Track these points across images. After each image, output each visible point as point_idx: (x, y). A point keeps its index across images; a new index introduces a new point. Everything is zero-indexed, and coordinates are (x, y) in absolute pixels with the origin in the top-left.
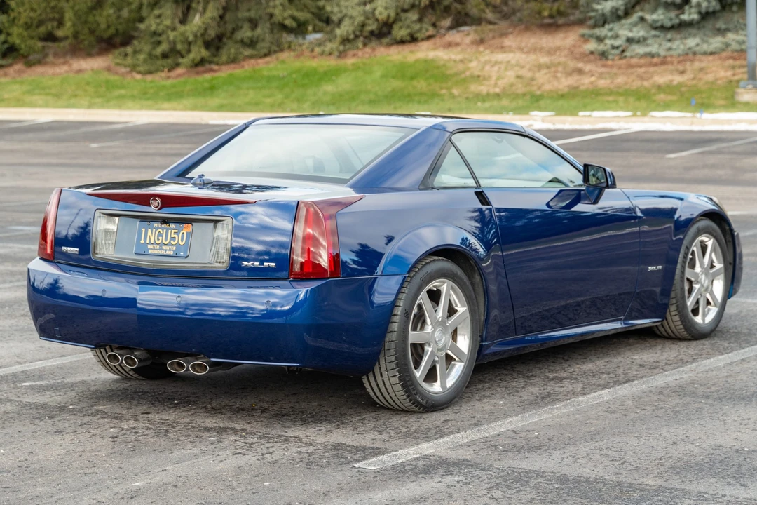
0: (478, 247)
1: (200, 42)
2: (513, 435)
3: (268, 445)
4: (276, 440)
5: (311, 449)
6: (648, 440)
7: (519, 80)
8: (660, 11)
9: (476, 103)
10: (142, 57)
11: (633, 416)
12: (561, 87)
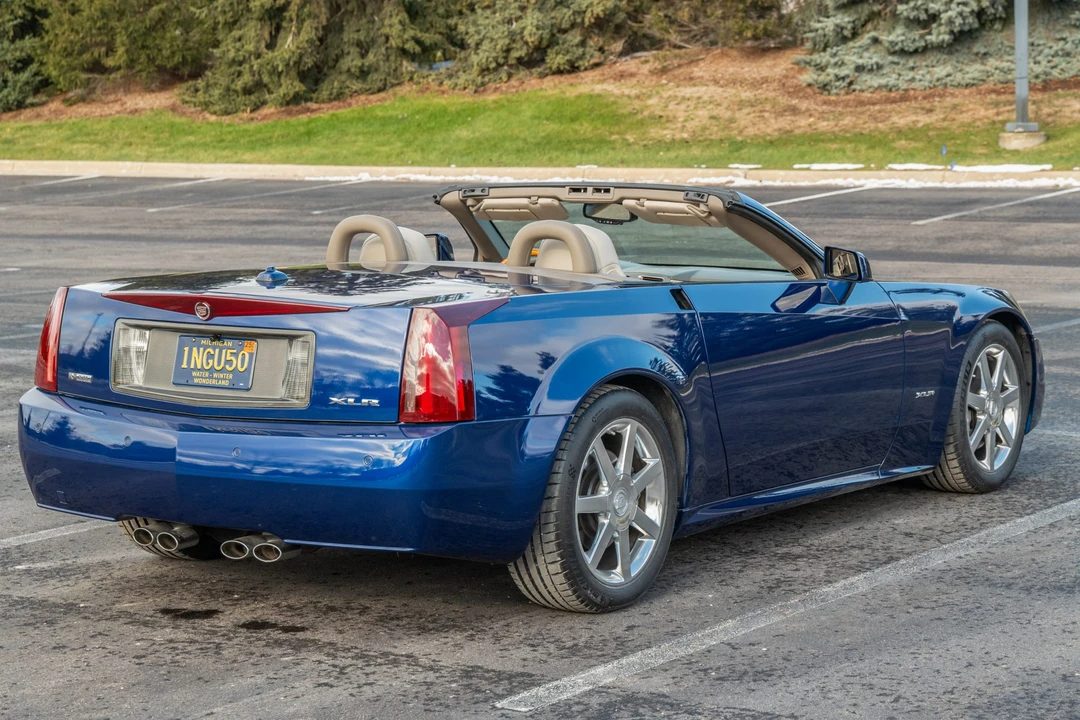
0: (675, 369)
1: (293, 73)
2: (730, 651)
3: (368, 670)
4: (379, 660)
5: (431, 676)
6: (930, 659)
7: (714, 122)
8: (900, 30)
9: (657, 153)
10: (216, 92)
11: (904, 618)
12: (769, 131)
